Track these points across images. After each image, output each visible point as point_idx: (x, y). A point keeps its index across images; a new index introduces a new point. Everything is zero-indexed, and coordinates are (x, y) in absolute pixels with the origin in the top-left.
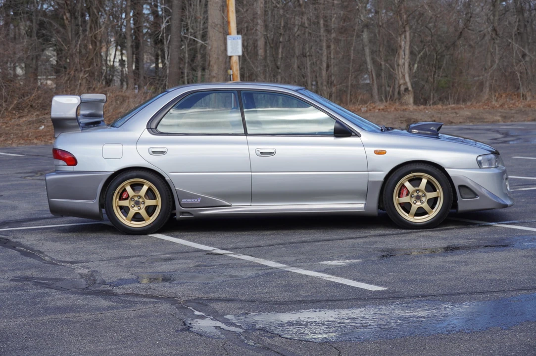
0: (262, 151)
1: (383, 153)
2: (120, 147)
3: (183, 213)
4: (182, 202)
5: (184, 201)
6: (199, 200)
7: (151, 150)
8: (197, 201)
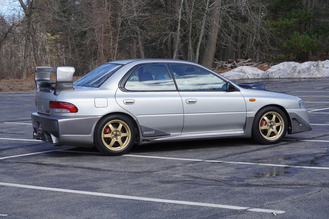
0: (190, 100)
1: (254, 100)
2: (105, 100)
3: (143, 140)
4: (144, 134)
5: (145, 133)
6: (154, 132)
7: (125, 101)
8: (152, 133)
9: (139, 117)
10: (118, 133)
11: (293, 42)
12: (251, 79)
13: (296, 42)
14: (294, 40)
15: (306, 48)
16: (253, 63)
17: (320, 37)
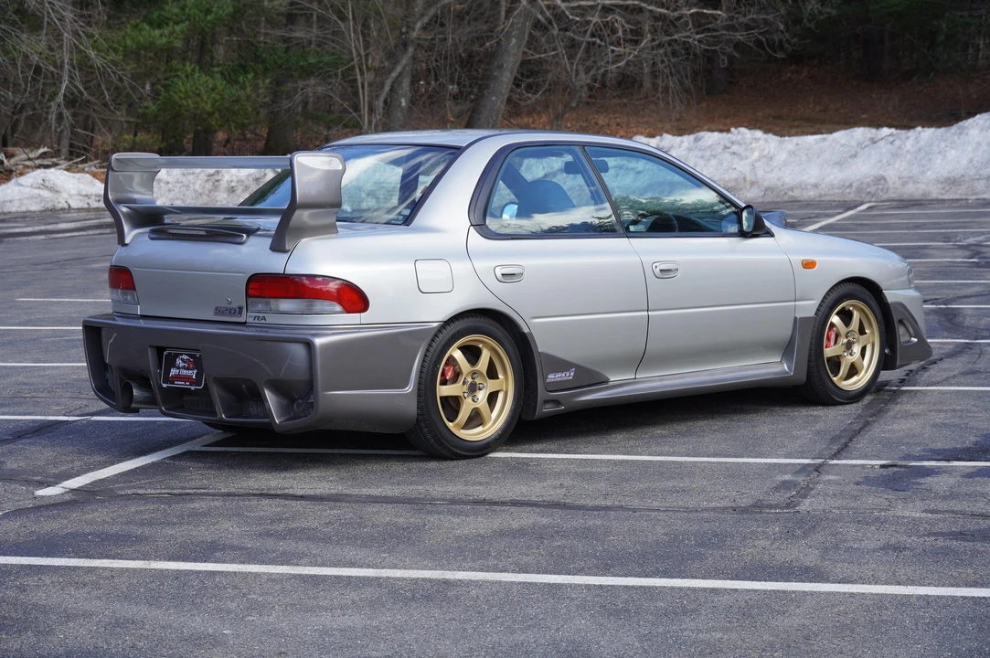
0: (662, 267)
1: (812, 265)
3: (545, 402)
4: (548, 381)
5: (551, 378)
6: (572, 374)
7: (499, 272)
8: (568, 375)
9: (535, 324)
10: (478, 381)
11: (180, 97)
12: (79, 210)
13: (189, 97)
14: (182, 89)
15: (217, 115)
16: (55, 160)
17: (263, 81)
